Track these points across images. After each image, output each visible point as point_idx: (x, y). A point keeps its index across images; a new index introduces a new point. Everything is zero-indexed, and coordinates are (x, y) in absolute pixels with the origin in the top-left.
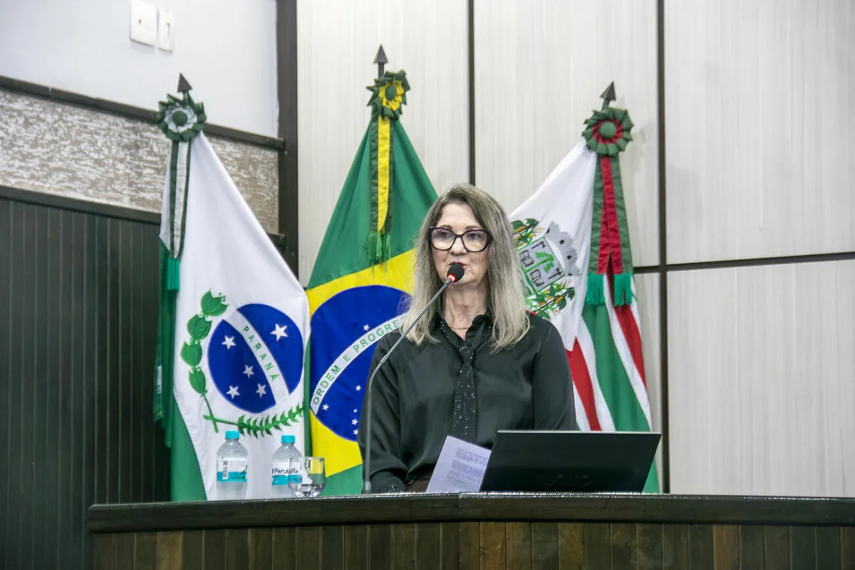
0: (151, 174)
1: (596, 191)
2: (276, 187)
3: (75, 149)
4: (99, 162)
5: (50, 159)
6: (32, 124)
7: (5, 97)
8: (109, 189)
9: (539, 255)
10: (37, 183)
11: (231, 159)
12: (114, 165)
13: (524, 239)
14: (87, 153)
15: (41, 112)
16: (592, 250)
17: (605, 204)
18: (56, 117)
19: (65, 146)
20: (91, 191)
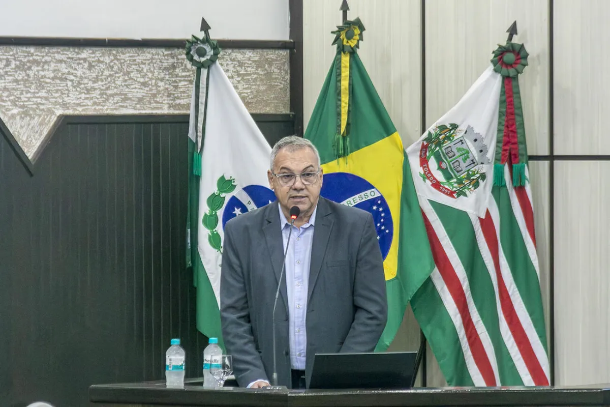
0: (185, 85)
1: (502, 102)
2: (288, 77)
3: (126, 78)
4: (144, 84)
5: (107, 89)
6: (94, 66)
7: (74, 51)
8: (152, 102)
9: (459, 150)
10: (97, 108)
11: (250, 62)
12: (156, 85)
13: (448, 138)
14: (135, 79)
15: (101, 57)
16: (497, 146)
17: (507, 112)
18: (112, 58)
19: (119, 78)
20: (138, 106)
